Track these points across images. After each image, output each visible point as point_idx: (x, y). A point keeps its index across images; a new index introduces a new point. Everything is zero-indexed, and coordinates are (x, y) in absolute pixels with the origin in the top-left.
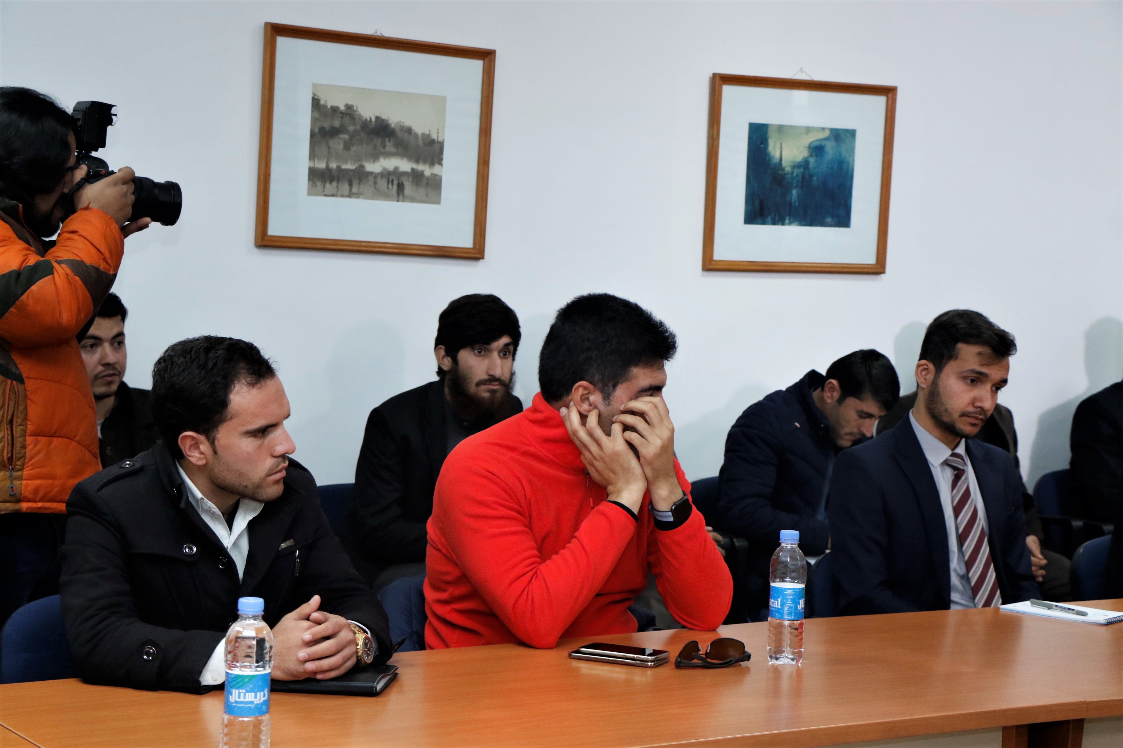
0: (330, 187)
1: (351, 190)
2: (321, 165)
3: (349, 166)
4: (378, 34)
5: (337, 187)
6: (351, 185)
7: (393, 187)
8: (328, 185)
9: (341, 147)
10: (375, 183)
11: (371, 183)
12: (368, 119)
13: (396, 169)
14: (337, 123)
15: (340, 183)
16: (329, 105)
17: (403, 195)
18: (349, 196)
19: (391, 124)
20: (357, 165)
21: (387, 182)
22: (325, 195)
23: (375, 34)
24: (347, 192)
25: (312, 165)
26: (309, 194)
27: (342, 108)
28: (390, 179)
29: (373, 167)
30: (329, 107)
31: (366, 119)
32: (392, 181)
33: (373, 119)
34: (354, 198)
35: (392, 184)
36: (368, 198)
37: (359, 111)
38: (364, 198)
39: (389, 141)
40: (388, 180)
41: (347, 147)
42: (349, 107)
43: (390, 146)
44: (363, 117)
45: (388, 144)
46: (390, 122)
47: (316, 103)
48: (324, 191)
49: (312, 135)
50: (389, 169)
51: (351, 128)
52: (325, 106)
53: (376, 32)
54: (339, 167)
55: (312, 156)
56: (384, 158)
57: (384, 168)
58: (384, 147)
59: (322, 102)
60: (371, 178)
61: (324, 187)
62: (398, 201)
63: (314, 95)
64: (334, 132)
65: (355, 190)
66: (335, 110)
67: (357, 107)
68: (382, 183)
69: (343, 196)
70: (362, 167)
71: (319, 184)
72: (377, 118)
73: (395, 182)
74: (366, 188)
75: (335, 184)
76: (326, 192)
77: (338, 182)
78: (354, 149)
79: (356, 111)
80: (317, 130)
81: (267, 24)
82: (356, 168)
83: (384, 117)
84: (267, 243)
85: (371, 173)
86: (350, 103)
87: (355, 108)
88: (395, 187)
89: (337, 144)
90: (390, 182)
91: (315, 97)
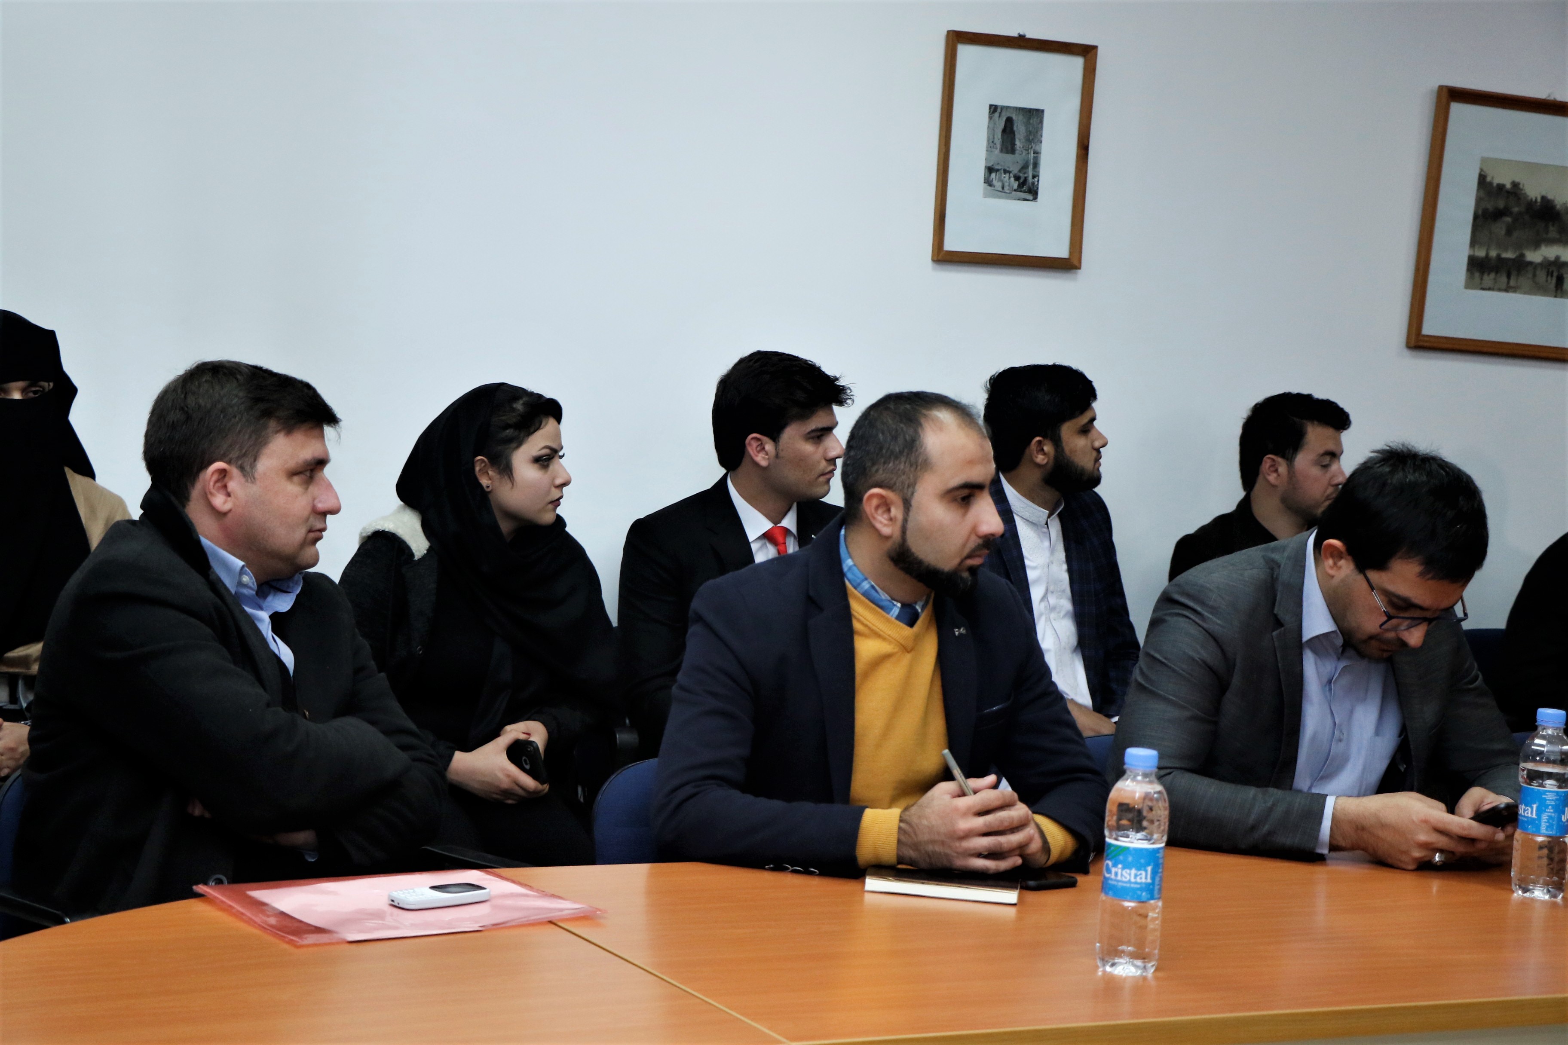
0: (1488, 279)
1: (1508, 283)
2: (1481, 253)
3: (1509, 255)
4: (1552, 98)
5: (1495, 279)
6: (1509, 277)
7: (1551, 280)
8: (1486, 277)
9: (1503, 232)
10: (1534, 275)
11: (1530, 275)
12: (1534, 199)
13: (1558, 258)
14: (1501, 204)
15: (1498, 275)
16: (1496, 181)
17: (1562, 290)
18: (1506, 290)
19: (1557, 205)
20: (1517, 254)
21: (1546, 274)
22: (1483, 289)
23: (1548, 98)
24: (1504, 286)
25: (1472, 253)
26: (1468, 286)
27: (1508, 186)
28: (1550, 270)
29: (1534, 256)
30: (1495, 185)
31: (1532, 200)
32: (1552, 272)
33: (1539, 200)
34: (1511, 292)
35: (1552, 276)
36: (1525, 293)
37: (1524, 190)
38: (1521, 293)
39: (1553, 225)
40: (1548, 272)
41: (1509, 232)
42: (1515, 185)
43: (1553, 232)
44: (1528, 196)
45: (1551, 228)
46: (1556, 202)
47: (1482, 180)
48: (1481, 283)
49: (1476, 217)
50: (1550, 259)
51: (1516, 210)
52: (1491, 184)
53: (1549, 96)
54: (1498, 256)
55: (1473, 243)
56: (1546, 246)
57: (1545, 258)
58: (1547, 232)
59: (1489, 179)
60: (1530, 268)
61: (1482, 279)
62: (1556, 297)
63: (1481, 170)
64: (1497, 215)
65: (1512, 283)
66: (1501, 187)
67: (1523, 185)
68: (1541, 276)
69: (1500, 290)
70: (1522, 255)
71: (1477, 275)
72: (1543, 198)
73: (1555, 274)
74: (1525, 281)
75: (1492, 275)
76: (1484, 286)
77: (1497, 273)
78: (1516, 234)
79: (1522, 190)
80: (1480, 212)
81: (1441, 88)
82: (1516, 257)
83: (1550, 196)
84: (1421, 344)
85: (1531, 263)
86: (1517, 180)
87: (1521, 186)
88: (1554, 281)
89: (1499, 228)
90: (1550, 274)
91: (1482, 173)
